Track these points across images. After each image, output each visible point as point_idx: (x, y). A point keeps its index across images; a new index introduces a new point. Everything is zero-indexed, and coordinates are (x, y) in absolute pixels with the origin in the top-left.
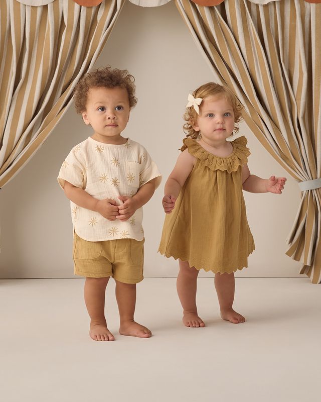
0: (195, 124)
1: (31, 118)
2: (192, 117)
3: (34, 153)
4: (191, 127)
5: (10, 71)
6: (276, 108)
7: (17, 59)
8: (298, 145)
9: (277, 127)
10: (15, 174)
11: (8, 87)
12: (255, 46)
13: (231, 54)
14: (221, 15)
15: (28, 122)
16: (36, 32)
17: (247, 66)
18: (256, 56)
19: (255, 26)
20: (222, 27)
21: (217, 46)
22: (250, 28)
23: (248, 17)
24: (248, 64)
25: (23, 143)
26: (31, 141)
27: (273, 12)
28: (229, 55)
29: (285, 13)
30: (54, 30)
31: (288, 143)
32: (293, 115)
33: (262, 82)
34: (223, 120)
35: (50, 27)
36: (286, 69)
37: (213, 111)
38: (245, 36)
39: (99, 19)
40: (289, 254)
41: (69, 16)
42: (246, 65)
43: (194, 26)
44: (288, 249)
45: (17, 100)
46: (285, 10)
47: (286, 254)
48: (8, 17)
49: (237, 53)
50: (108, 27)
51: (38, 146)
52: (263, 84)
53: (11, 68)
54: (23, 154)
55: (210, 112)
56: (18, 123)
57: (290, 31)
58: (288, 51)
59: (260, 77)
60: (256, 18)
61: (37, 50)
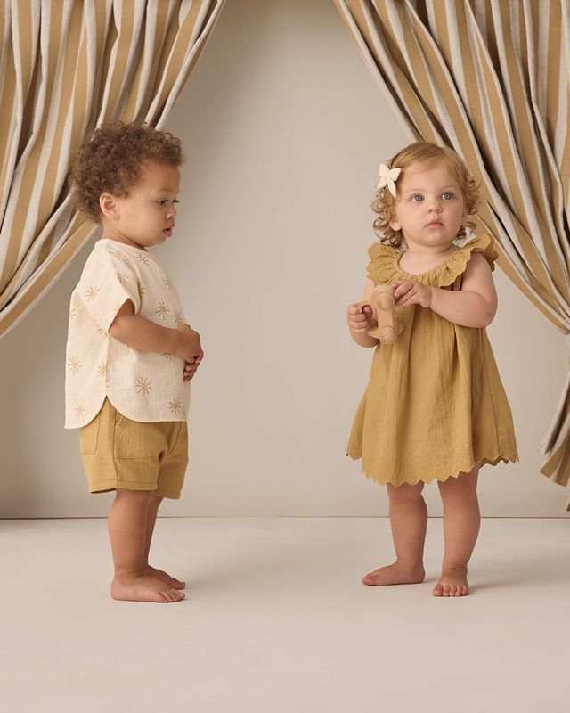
0: (393, 217)
1: (51, 211)
2: (386, 204)
3: (57, 277)
4: (387, 225)
5: (10, 120)
6: (522, 193)
7: (24, 95)
8: (564, 264)
9: (525, 229)
10: (20, 316)
11: (7, 149)
12: (482, 72)
13: (435, 89)
14: (417, 13)
15: (44, 219)
16: (61, 45)
17: (466, 112)
18: (483, 92)
19: (482, 33)
20: (419, 35)
21: (408, 72)
22: (472, 38)
23: (469, 17)
24: (468, 107)
25: (35, 258)
26: (51, 254)
27: (517, 7)
28: (433, 89)
29: (541, 9)
30: (95, 41)
31: (545, 258)
32: (556, 207)
33: (496, 141)
34: (440, 206)
35: (89, 35)
36: (542, 117)
37: (421, 190)
38: (462, 52)
39: (181, 20)
40: (546, 471)
41: (123, 14)
42: (465, 109)
43: (366, 34)
44: (545, 463)
45: (24, 176)
46: (540, 5)
47: (541, 471)
48: (6, 16)
49: (447, 84)
50: (199, 35)
51: (64, 264)
52: (497, 146)
53: (14, 114)
54: (35, 279)
55: (416, 192)
56: (25, 220)
57: (549, 45)
58: (545, 83)
59: (491, 133)
60: (484, 20)
61: (64, 79)
